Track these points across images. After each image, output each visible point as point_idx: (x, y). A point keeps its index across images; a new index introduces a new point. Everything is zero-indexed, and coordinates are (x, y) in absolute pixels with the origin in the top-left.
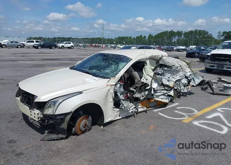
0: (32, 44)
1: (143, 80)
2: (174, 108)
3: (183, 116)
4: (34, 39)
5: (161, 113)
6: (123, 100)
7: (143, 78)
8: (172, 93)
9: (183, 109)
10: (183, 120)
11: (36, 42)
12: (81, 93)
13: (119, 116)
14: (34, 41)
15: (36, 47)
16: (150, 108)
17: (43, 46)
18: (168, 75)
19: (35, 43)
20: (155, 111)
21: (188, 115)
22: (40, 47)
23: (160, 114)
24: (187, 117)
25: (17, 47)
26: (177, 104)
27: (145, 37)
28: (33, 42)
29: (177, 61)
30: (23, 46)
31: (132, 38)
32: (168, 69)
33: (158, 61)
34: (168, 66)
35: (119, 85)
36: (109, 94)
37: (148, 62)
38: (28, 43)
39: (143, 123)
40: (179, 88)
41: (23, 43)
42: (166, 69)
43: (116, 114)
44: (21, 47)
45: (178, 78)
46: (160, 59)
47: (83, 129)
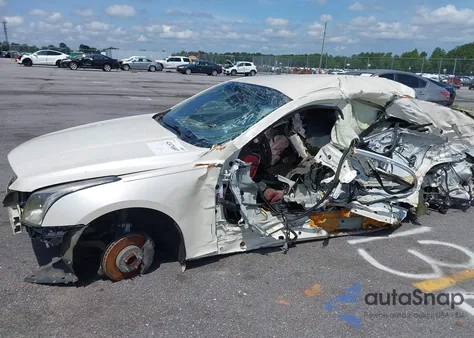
0: (176, 64)
1: (320, 158)
2: (412, 241)
3: (428, 269)
4: (183, 54)
5: (368, 250)
6: (250, 206)
7: (320, 152)
8: (413, 199)
9: (437, 246)
10: (420, 281)
11: (185, 60)
12: (115, 178)
13: (242, 244)
14: (182, 58)
15: (182, 71)
16: (341, 234)
17: (195, 70)
18: (410, 150)
19: (183, 62)
20: (353, 242)
21: (443, 268)
22: (189, 72)
23: (362, 252)
24: (438, 275)
25: (149, 70)
26: (424, 229)
27: (424, 54)
28: (179, 60)
29: (444, 111)
30: (160, 68)
31: (393, 56)
32: (414, 133)
33: (382, 110)
34: (413, 124)
35: (236, 167)
36: (204, 187)
37: (347, 110)
38: (170, 63)
39: (298, 274)
40: (445, 187)
41: (161, 61)
42: (405, 131)
43: (230, 239)
44: (156, 70)
45: (443, 158)
46: (389, 103)
47: (126, 269)
